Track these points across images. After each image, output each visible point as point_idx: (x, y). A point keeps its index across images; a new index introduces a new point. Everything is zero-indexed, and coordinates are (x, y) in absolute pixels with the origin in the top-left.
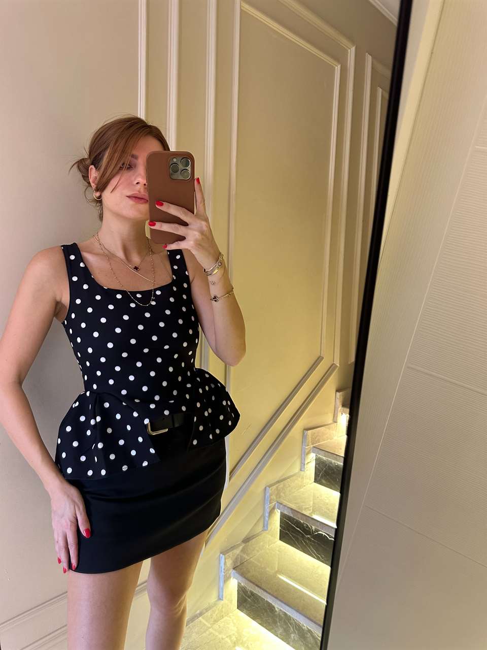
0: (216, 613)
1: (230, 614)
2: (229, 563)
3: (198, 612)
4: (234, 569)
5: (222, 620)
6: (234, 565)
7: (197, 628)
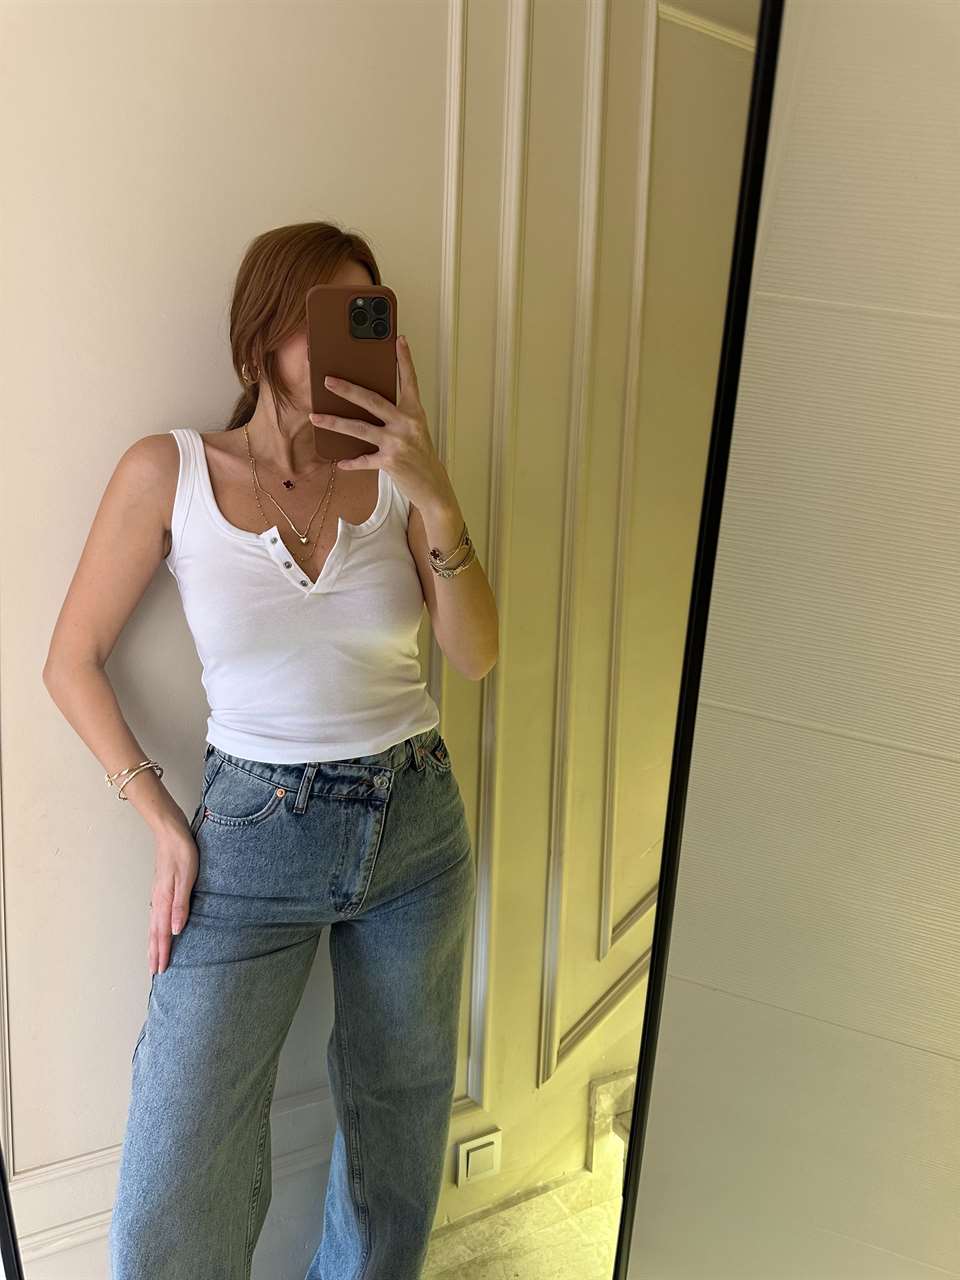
0: (576, 1194)
1: (606, 1203)
2: (605, 1103)
3: (540, 1184)
4: (617, 1116)
5: (589, 1211)
6: (619, 1108)
7: (535, 1214)
